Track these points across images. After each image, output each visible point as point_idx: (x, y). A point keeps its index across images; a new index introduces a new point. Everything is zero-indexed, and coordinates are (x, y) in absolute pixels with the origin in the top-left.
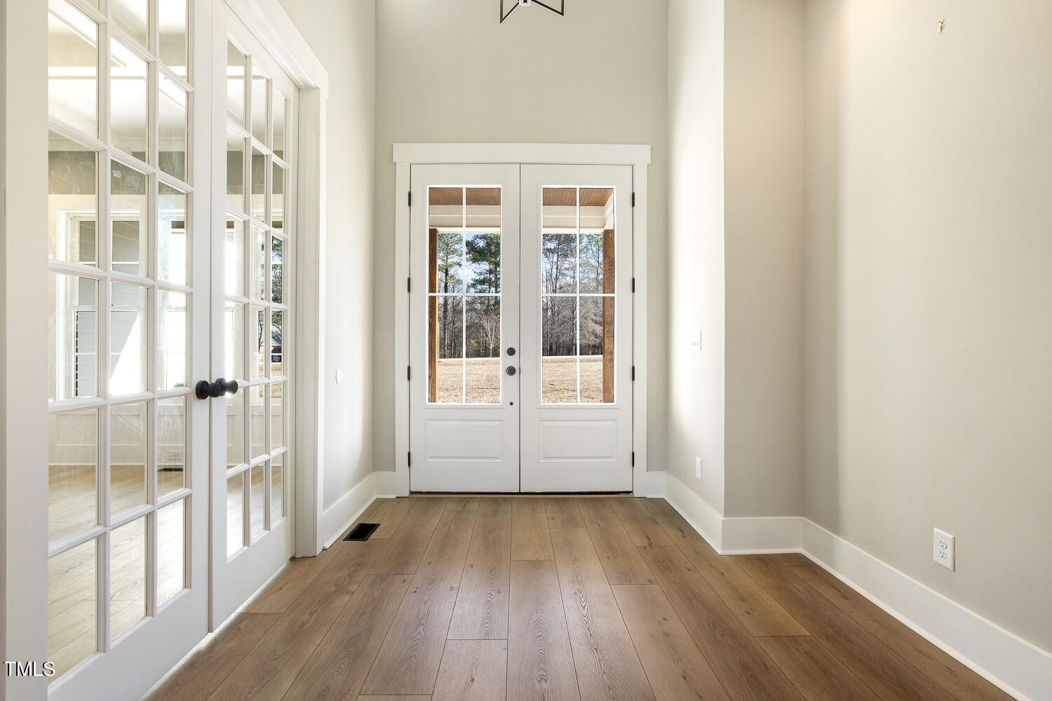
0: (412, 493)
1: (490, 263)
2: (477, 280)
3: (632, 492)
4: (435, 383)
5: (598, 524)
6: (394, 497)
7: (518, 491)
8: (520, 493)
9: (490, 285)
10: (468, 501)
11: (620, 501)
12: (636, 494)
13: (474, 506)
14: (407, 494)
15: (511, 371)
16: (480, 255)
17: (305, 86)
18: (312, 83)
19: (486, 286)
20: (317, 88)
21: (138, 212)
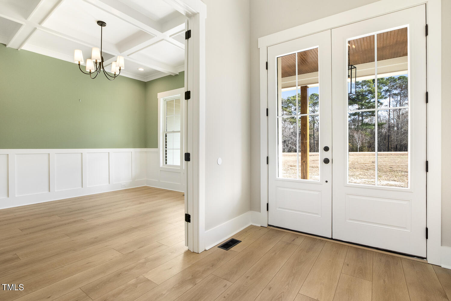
0: (269, 225)
1: (359, 104)
2: (351, 114)
3: (426, 258)
4: (307, 165)
5: (384, 281)
6: (260, 226)
7: (331, 237)
8: (332, 239)
9: (359, 116)
10: (297, 237)
11: (413, 264)
12: (430, 261)
13: (300, 241)
14: (266, 226)
15: (326, 161)
16: (353, 101)
17: (192, 13)
18: (195, 11)
19: (356, 117)
20: (198, 13)
21: (180, 95)
